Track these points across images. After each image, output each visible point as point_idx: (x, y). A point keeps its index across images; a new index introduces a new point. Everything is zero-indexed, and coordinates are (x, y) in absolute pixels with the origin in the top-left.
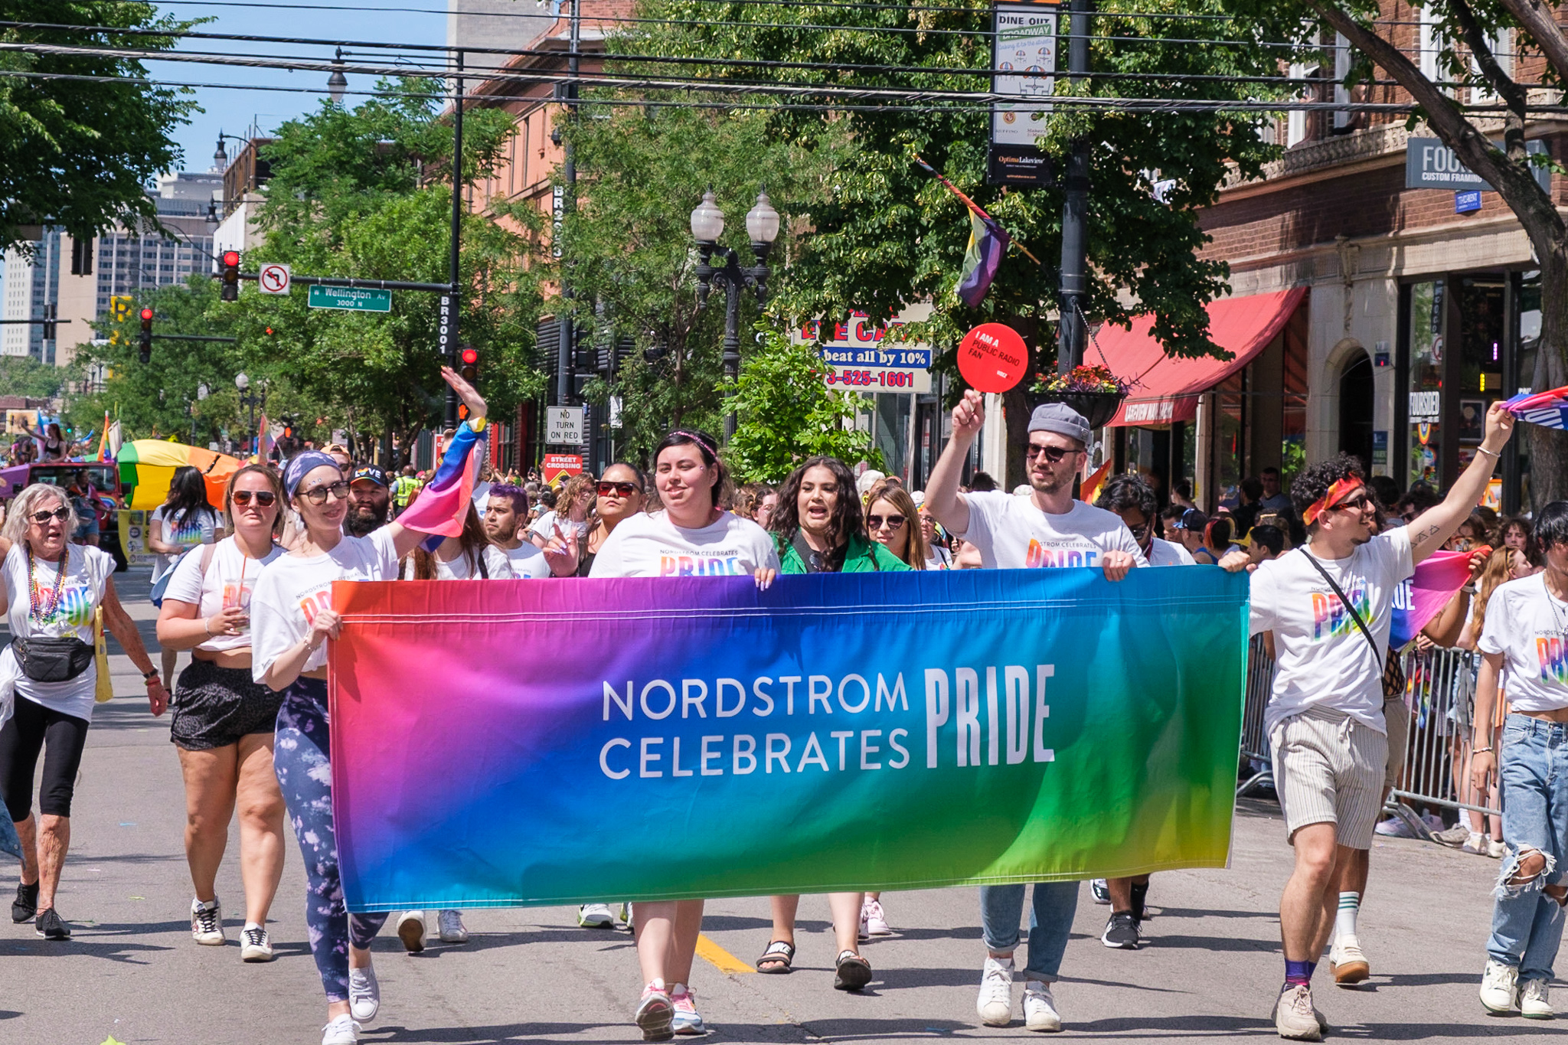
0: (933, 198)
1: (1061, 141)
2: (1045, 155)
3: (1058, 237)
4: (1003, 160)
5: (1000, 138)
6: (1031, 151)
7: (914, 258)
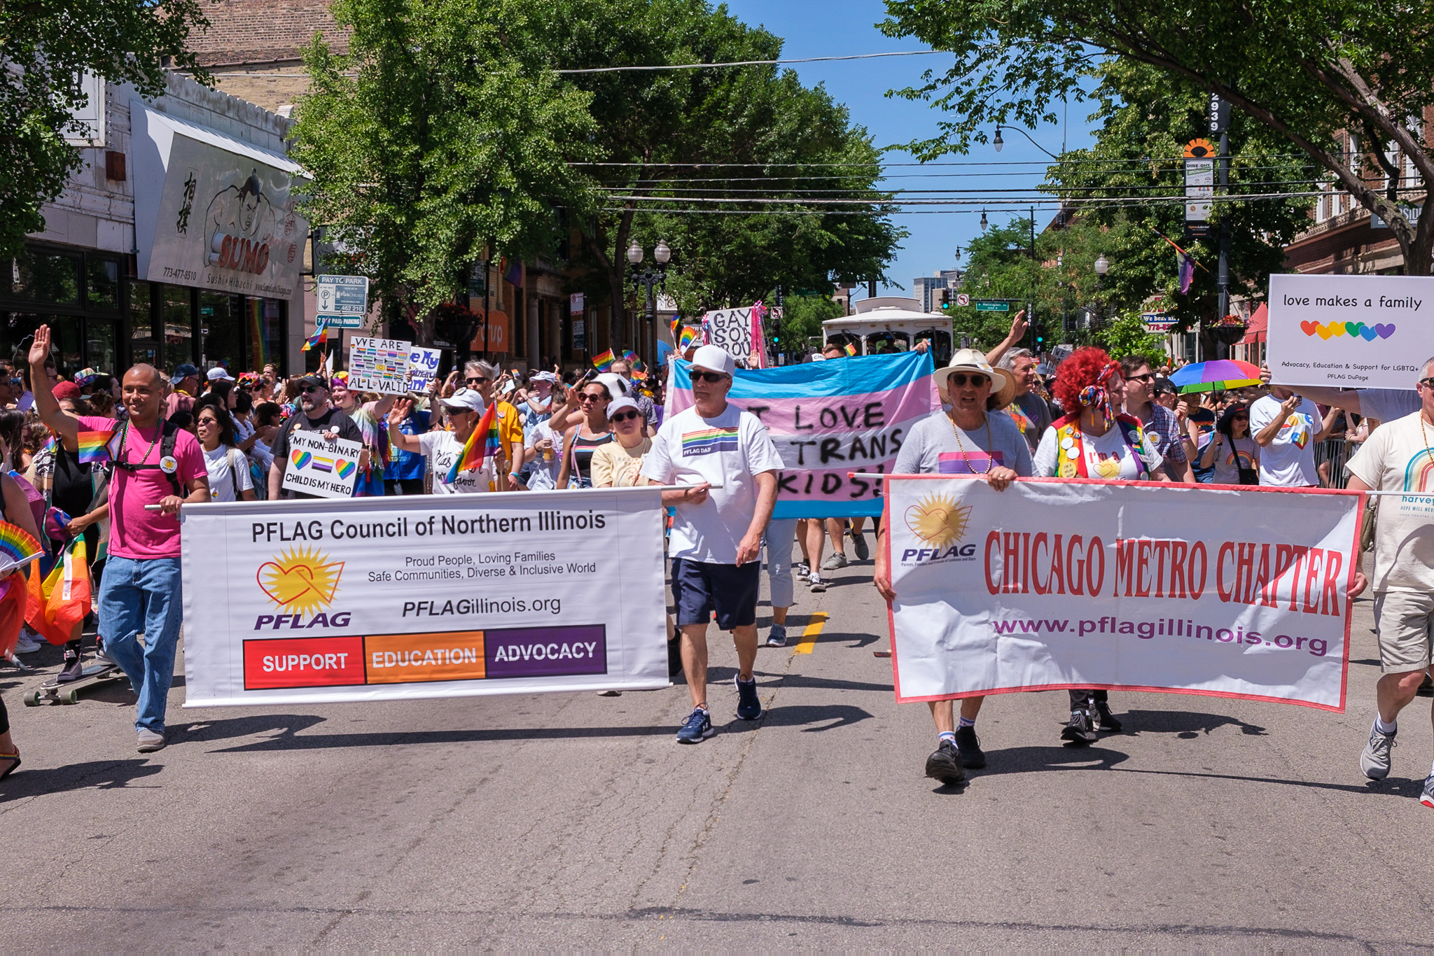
0: (1162, 246)
1: (1216, 218)
2: (1210, 224)
3: (1217, 262)
4: (1191, 227)
5: (1188, 218)
6: (1203, 223)
7: (1153, 274)
